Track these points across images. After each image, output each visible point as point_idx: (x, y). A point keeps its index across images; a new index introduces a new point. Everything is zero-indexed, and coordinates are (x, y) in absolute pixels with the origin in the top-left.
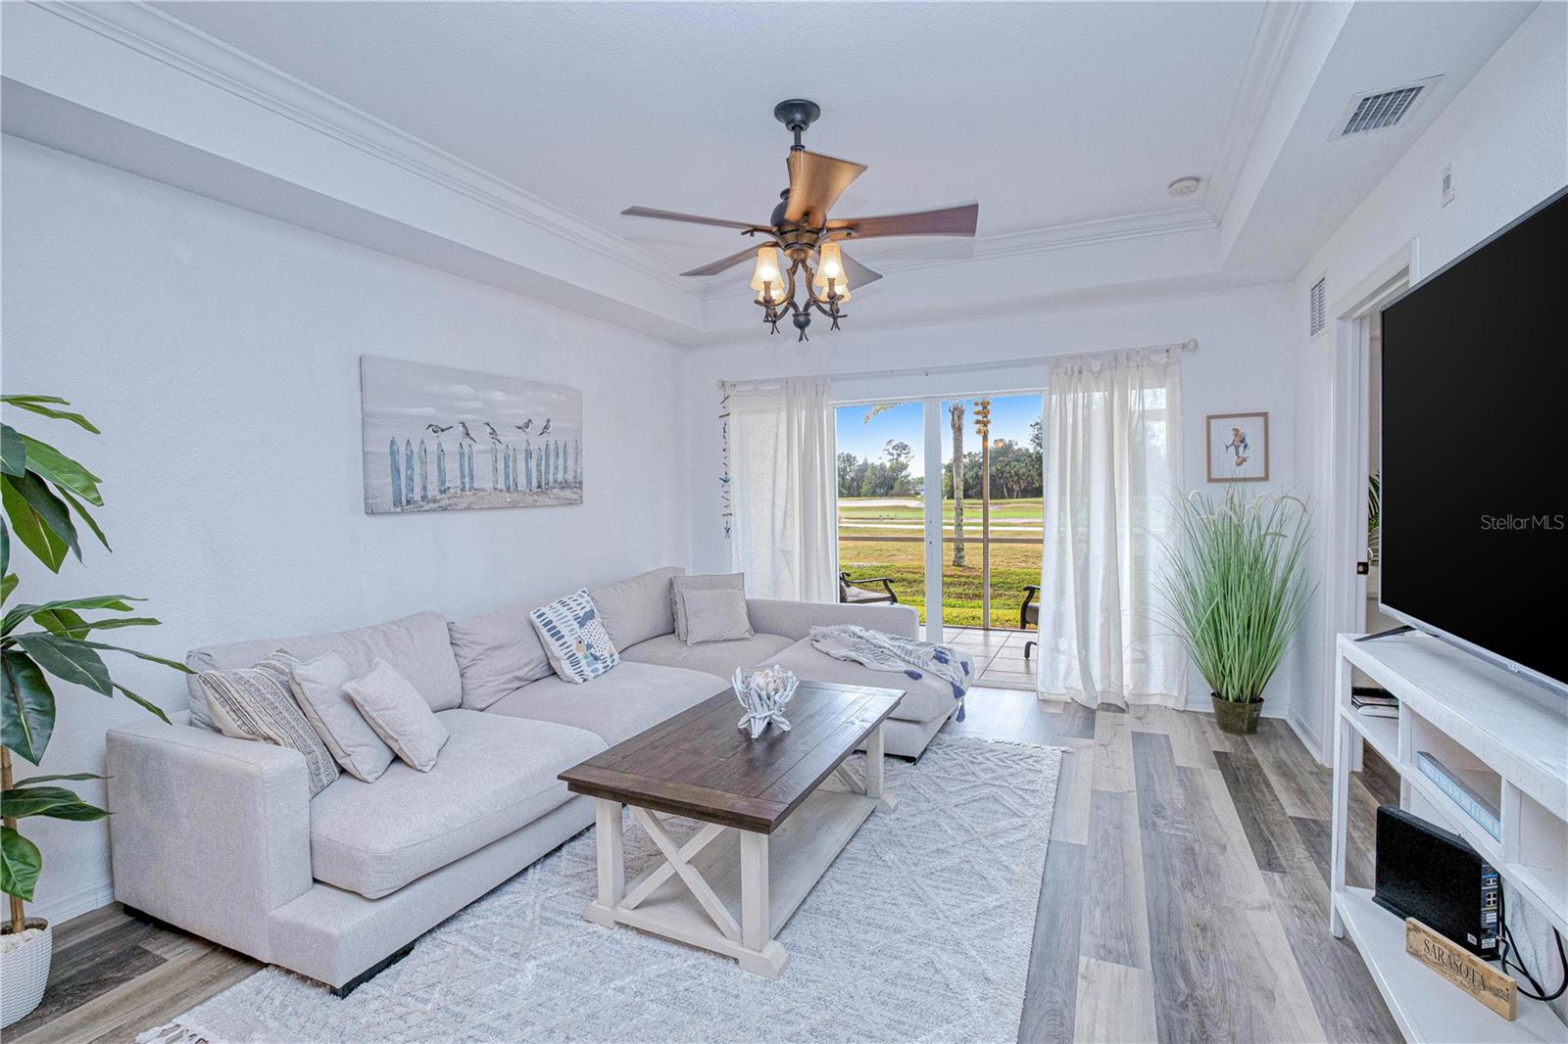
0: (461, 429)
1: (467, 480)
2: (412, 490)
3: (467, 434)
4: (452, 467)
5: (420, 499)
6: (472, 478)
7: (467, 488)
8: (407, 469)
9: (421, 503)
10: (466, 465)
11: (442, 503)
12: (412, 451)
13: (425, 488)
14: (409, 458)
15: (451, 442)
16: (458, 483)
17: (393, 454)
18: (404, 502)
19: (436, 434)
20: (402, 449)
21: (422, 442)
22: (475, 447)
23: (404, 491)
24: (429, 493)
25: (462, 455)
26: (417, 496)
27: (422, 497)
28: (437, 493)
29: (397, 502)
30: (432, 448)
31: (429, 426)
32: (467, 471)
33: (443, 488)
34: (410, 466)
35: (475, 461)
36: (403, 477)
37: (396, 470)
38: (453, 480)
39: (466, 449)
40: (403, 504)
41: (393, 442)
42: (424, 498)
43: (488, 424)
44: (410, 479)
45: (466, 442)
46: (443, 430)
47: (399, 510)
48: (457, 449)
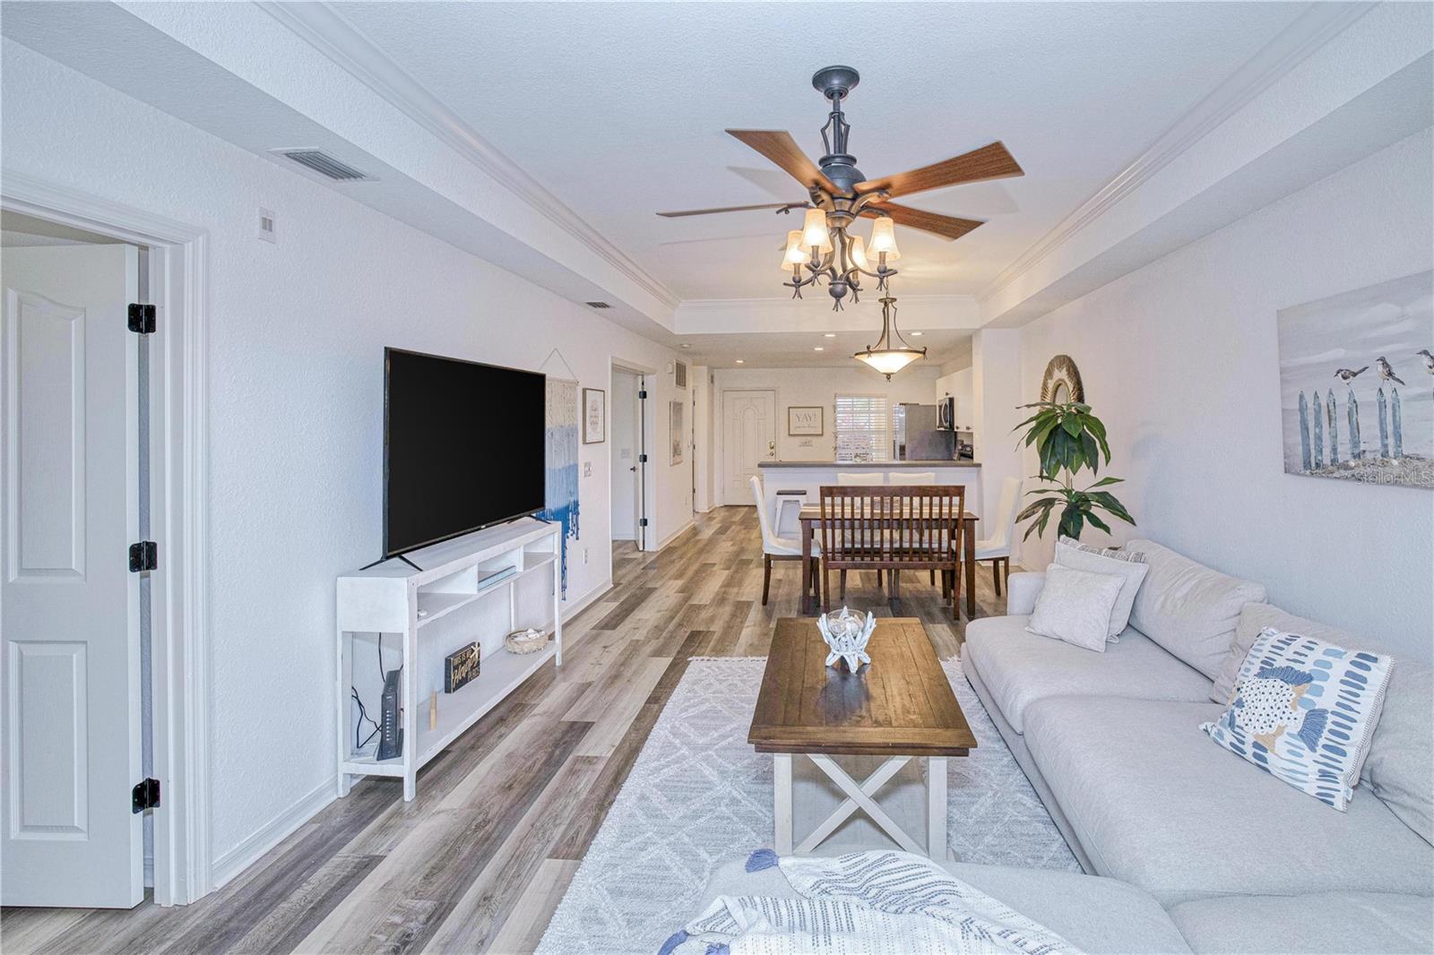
0: (1380, 368)
1: (1391, 441)
2: (1321, 452)
3: (1390, 374)
4: (1369, 423)
5: (1329, 464)
6: (1398, 438)
7: (1391, 453)
8: (1316, 426)
9: (1330, 468)
10: (1389, 419)
11: (1356, 472)
12: (1320, 405)
13: (1334, 450)
14: (1318, 412)
15: (1365, 390)
16: (1378, 445)
17: (1302, 410)
18: (1313, 465)
19: (1348, 381)
20: (1310, 405)
21: (1331, 393)
22: (1402, 391)
23: (1313, 451)
24: (1339, 456)
25: (1382, 405)
26: (1327, 461)
27: (1332, 461)
28: (1349, 457)
29: (1307, 465)
30: (1342, 399)
31: (1338, 372)
32: (1390, 429)
33: (1356, 452)
34: (1318, 424)
35: (1404, 412)
36: (1312, 436)
37: (1305, 428)
38: (1371, 441)
39: (1388, 395)
40: (1313, 467)
41: (1301, 397)
42: (1334, 461)
43: (1426, 353)
44: (1319, 438)
45: (1388, 386)
46: (1355, 375)
47: (1308, 472)
48: (1373, 397)
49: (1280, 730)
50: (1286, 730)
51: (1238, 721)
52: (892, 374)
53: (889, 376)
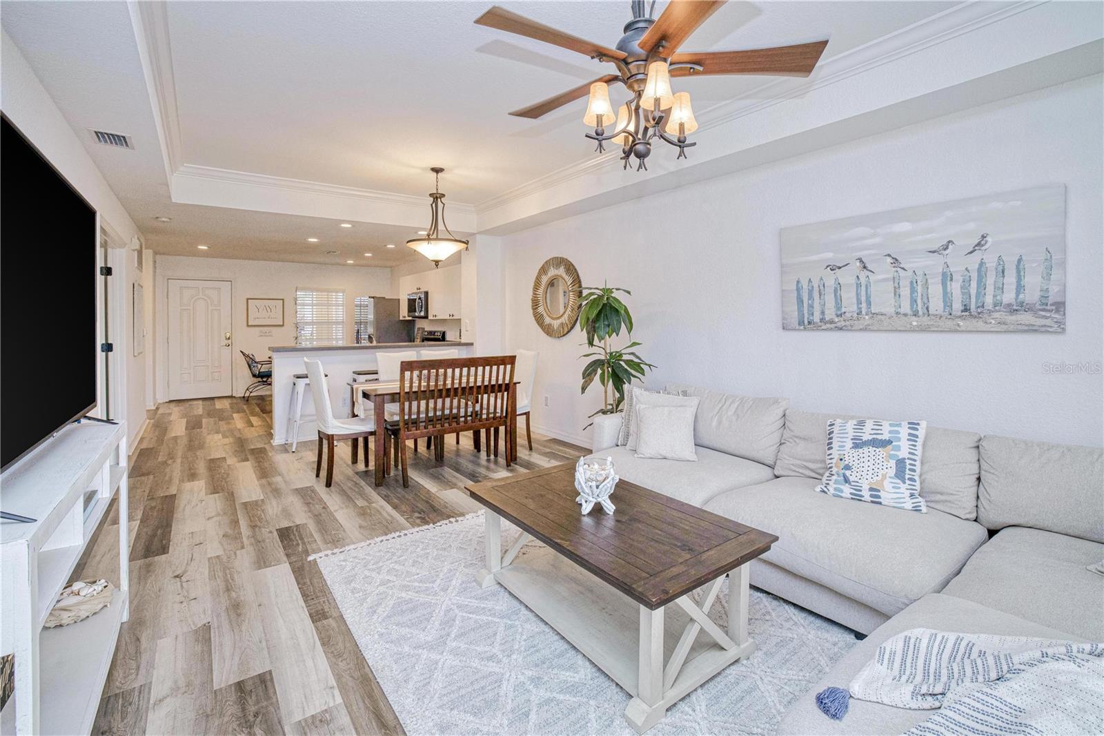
0: (858, 264)
1: (864, 305)
2: (813, 314)
3: (865, 267)
4: (849, 297)
5: (819, 321)
6: (869, 304)
7: (864, 313)
8: (809, 299)
9: (820, 324)
10: (863, 293)
11: (839, 324)
12: (813, 287)
13: (823, 313)
14: (811, 292)
15: (846, 277)
16: (855, 308)
17: (798, 290)
18: (806, 322)
19: (834, 272)
20: (805, 287)
21: (821, 279)
22: (872, 278)
23: (806, 315)
24: (826, 316)
25: (859, 285)
26: (817, 318)
27: (820, 319)
28: (834, 317)
29: (801, 323)
30: (830, 282)
31: (827, 267)
32: (863, 298)
33: (839, 313)
34: (811, 297)
35: (873, 289)
36: (805, 305)
37: (800, 301)
38: (850, 306)
39: (863, 280)
40: (806, 324)
41: (798, 282)
42: (822, 320)
43: (889, 255)
44: (811, 306)
45: (863, 275)
46: (840, 268)
47: (802, 327)
48: (853, 280)
49: (884, 477)
50: (888, 475)
51: (851, 479)
52: (440, 261)
53: (437, 263)
